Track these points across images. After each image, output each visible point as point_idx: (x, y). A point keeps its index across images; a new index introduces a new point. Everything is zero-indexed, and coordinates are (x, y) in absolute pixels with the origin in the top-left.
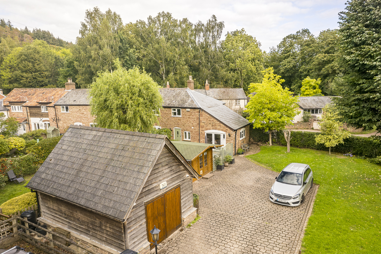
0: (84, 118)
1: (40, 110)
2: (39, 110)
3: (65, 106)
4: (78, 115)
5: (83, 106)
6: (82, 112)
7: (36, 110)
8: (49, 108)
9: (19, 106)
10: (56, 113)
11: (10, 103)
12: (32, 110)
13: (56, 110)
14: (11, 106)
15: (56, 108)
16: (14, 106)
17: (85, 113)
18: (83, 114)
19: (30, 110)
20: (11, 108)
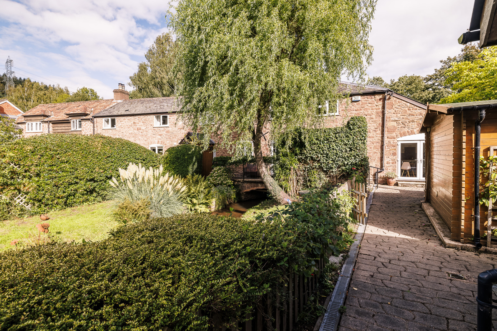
0: (140, 137)
1: (69, 128)
2: (67, 128)
3: (110, 119)
4: (130, 132)
5: (142, 117)
6: (138, 127)
7: (63, 128)
8: (83, 123)
9: (38, 123)
10: (94, 130)
11: (26, 119)
12: (57, 128)
13: (95, 125)
14: (27, 123)
15: (95, 122)
16: (30, 123)
17: (143, 128)
18: (140, 129)
19: (54, 128)
20: (25, 127)
